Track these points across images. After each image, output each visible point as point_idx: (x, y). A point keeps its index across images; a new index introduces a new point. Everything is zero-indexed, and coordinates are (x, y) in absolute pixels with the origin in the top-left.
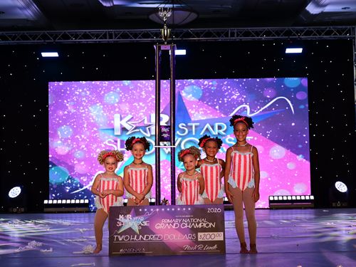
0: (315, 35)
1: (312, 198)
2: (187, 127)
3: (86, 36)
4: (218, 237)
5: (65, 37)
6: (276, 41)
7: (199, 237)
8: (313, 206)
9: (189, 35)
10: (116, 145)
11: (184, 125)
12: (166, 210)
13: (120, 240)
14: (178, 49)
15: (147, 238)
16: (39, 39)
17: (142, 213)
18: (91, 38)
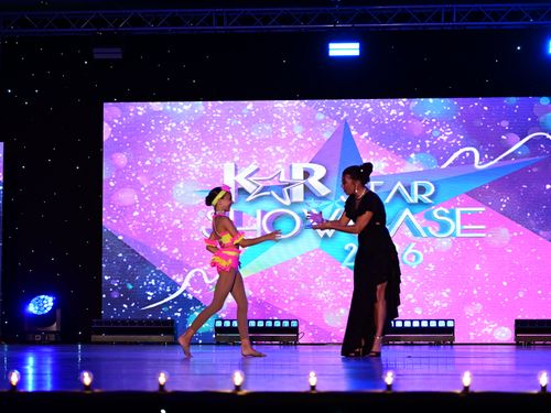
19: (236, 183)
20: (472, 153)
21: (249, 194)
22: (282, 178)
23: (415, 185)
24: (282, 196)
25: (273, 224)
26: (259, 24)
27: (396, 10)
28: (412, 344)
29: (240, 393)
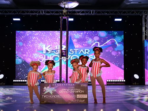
0: (127, 13)
1: (124, 81)
2: (73, 50)
3: (32, 12)
4: (85, 96)
5: (23, 12)
6: (110, 15)
7: (77, 96)
8: (125, 84)
9: (75, 12)
10: (44, 58)
11: (72, 50)
12: (64, 85)
13: (45, 97)
14: (70, 18)
15: (56, 96)
16: (12, 13)
17: (54, 86)
19: (46, 49)
20: (98, 43)
21: (48, 52)
22: (56, 48)
23: (85, 50)
24: (56, 52)
25: (54, 58)
26: (51, 13)
27: (81, 11)
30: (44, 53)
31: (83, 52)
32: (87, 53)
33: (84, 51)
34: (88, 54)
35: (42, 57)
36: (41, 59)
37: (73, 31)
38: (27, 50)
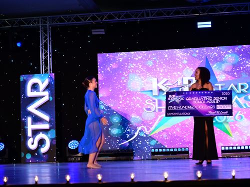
3: (127, 16)
5: (110, 17)
9: (214, 10)
10: (155, 104)
16: (89, 20)
18: (131, 17)
19: (158, 87)
21: (164, 92)
22: (179, 84)
23: (239, 85)
26: (165, 15)
27: (227, 6)
28: (241, 157)
29: (167, 182)
30: (154, 94)
31: (235, 88)
32: (244, 90)
33: (236, 86)
34: (247, 92)
35: (151, 104)
36: (149, 107)
37: (213, 48)
38: (121, 90)
